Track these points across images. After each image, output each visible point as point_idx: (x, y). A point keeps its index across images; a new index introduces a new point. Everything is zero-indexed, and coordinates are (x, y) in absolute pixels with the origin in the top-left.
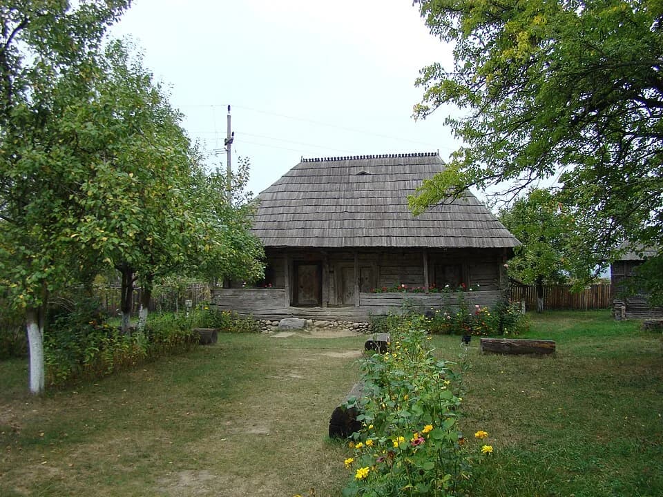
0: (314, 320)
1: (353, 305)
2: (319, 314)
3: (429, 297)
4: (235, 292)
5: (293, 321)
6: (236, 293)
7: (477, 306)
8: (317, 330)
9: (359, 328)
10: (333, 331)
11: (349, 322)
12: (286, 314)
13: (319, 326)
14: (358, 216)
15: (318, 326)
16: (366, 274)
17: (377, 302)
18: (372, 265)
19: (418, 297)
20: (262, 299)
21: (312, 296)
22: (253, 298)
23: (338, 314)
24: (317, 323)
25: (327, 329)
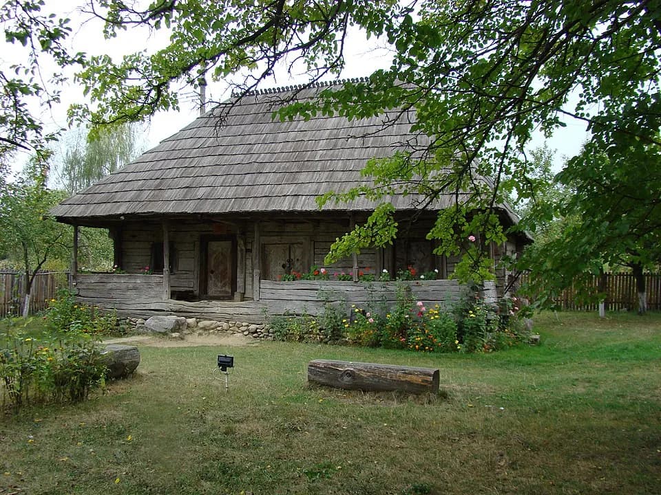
0: (199, 319)
1: (253, 299)
2: (206, 310)
3: (358, 289)
4: (102, 278)
5: (160, 320)
6: (102, 280)
7: (420, 303)
8: (200, 334)
9: (256, 332)
10: (219, 336)
11: (244, 324)
12: (164, 311)
13: (204, 329)
14: (268, 168)
15: (201, 328)
16: (297, 253)
17: (283, 294)
18: (304, 241)
19: (343, 288)
20: (135, 288)
21: (225, 285)
22: (124, 286)
23: (230, 311)
24: (202, 324)
25: (214, 333)
